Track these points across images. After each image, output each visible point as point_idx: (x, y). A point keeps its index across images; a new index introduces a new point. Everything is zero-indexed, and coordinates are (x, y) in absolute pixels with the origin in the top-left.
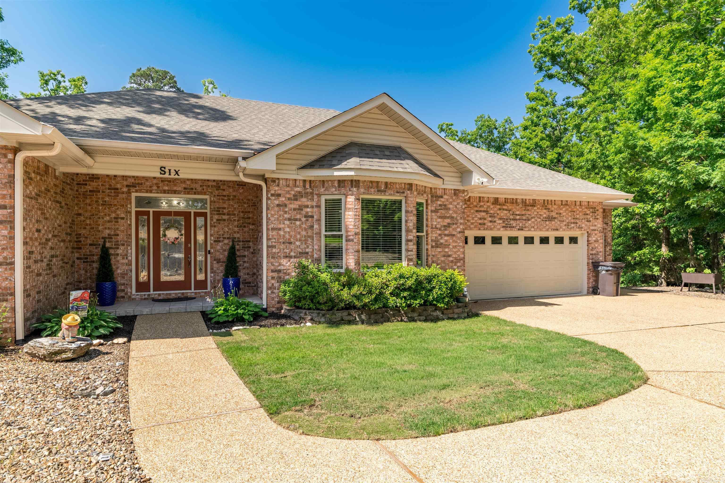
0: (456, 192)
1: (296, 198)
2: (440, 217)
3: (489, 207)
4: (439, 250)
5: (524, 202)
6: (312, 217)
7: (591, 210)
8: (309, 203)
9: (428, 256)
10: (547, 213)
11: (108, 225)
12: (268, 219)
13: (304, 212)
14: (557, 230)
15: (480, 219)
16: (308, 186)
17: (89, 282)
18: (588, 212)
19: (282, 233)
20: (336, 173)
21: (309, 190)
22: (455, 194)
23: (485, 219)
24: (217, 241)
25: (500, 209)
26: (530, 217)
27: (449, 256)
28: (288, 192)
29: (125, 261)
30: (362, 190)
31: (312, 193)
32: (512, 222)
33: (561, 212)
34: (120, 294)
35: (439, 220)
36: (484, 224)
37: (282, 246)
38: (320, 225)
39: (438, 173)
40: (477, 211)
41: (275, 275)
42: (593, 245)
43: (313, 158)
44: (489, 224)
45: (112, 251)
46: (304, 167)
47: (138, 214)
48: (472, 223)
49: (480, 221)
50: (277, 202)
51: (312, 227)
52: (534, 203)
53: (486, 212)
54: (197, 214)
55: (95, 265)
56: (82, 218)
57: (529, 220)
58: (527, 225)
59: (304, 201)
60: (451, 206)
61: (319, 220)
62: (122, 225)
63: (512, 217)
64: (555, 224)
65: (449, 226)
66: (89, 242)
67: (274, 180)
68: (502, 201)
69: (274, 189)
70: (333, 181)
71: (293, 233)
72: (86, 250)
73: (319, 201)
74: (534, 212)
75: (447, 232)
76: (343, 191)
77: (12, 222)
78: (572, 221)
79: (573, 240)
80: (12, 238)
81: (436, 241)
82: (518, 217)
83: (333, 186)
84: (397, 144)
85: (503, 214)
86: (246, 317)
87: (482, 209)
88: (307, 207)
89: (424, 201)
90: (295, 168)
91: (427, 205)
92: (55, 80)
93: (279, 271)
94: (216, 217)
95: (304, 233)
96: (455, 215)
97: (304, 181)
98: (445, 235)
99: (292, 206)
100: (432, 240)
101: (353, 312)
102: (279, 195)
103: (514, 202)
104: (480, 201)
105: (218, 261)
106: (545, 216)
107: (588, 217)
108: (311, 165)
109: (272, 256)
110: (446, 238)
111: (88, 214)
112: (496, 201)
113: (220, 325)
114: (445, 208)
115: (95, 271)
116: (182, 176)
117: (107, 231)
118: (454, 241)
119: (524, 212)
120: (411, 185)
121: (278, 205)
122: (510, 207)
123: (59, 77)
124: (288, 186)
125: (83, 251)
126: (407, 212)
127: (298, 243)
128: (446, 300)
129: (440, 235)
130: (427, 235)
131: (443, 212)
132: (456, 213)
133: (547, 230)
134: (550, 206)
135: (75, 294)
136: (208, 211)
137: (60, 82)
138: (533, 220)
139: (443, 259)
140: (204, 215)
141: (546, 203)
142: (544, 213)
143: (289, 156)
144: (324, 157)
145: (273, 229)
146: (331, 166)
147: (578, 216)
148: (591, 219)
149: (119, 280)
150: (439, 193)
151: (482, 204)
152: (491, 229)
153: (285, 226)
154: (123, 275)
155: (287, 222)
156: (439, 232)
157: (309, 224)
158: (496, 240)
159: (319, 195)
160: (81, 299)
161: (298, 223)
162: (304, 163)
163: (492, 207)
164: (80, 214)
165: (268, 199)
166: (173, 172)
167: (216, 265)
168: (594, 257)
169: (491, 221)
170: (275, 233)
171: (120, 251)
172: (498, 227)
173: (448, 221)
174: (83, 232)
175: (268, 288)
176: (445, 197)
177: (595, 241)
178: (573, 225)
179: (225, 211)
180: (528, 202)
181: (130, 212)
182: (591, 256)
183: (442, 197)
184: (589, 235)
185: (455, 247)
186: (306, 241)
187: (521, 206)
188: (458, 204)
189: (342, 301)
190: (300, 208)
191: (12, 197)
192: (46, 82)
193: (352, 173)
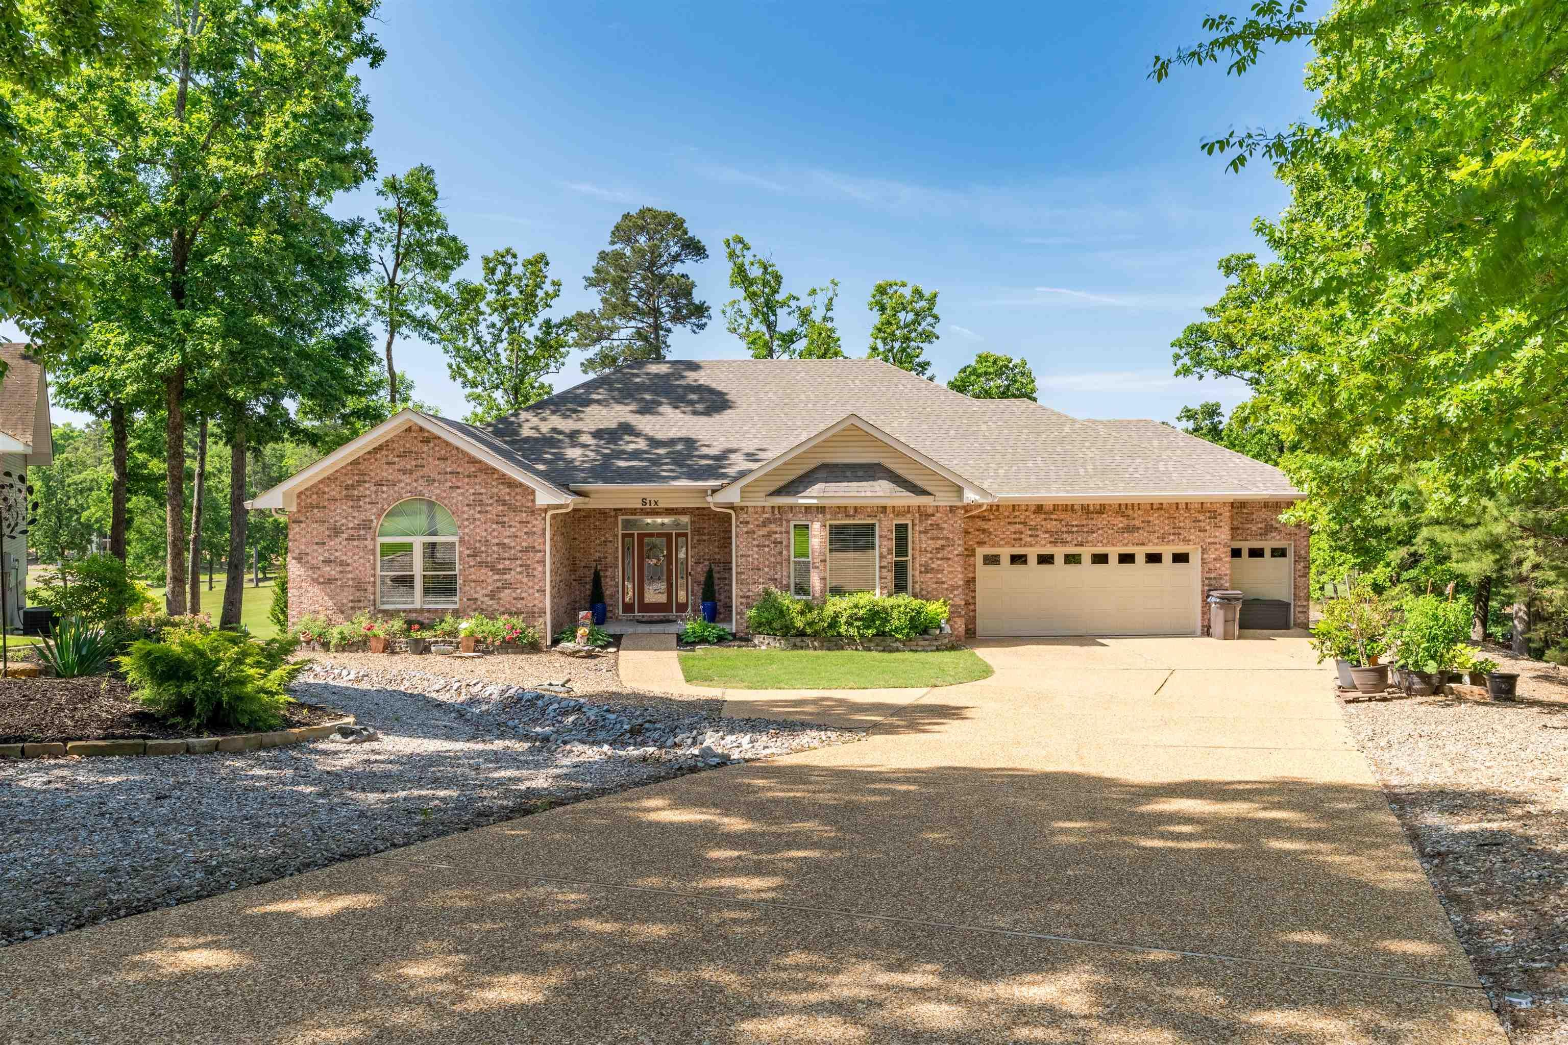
0: (952, 509)
1: (764, 524)
2: (932, 539)
3: (1028, 517)
4: (929, 575)
5: (1086, 509)
6: (781, 543)
7: (1208, 515)
8: (778, 529)
9: (914, 582)
10: (1126, 522)
11: (598, 548)
12: (737, 546)
13: (772, 539)
14: (1143, 544)
15: (1015, 533)
16: (776, 512)
17: (583, 602)
18: (1202, 518)
19: (750, 559)
20: (801, 501)
21: (778, 516)
22: (951, 511)
23: (1022, 533)
24: (697, 563)
25: (1045, 519)
26: (1095, 528)
27: (943, 583)
28: (757, 519)
29: (613, 583)
30: (828, 516)
31: (781, 519)
32: (1065, 536)
33: (1151, 519)
34: (609, 615)
35: (930, 542)
36: (1021, 539)
37: (751, 573)
38: (789, 551)
39: (928, 489)
40: (1009, 523)
41: (744, 600)
42: (1211, 566)
43: (781, 484)
44: (1029, 539)
45: (602, 574)
46: (772, 494)
47: (624, 536)
48: (1002, 539)
49: (1014, 536)
50: (745, 530)
51: (781, 553)
52: (1102, 509)
53: (1024, 523)
54: (678, 535)
55: (588, 586)
56: (577, 542)
57: (1093, 532)
58: (1090, 539)
59: (773, 527)
60: (945, 525)
61: (788, 546)
62: (610, 548)
63: (1064, 529)
64: (1142, 535)
65: (943, 547)
66: (583, 564)
67: (742, 508)
68: (1046, 509)
69: (744, 517)
70: (800, 507)
71: (761, 560)
72: (580, 573)
73: (788, 527)
74: (1101, 521)
75: (939, 556)
76: (809, 517)
77: (544, 562)
78: (1172, 531)
79: (1180, 558)
80: (544, 573)
81: (926, 565)
82: (1075, 529)
83: (801, 512)
84: (876, 461)
85: (1051, 525)
86: (710, 639)
87: (1017, 520)
88: (776, 533)
89: (910, 523)
90: (763, 494)
91: (914, 525)
92: (504, 263)
93: (748, 597)
94: (696, 538)
95: (773, 559)
96: (951, 536)
97: (773, 507)
98: (938, 559)
99: (761, 533)
100: (921, 565)
101: (805, 638)
102: (747, 523)
103: (1069, 508)
104: (1014, 510)
105: (699, 584)
106: (1121, 525)
107: (1202, 524)
108: (778, 492)
109: (740, 582)
110: (939, 562)
111: (582, 539)
112: (1039, 509)
113: (688, 644)
114: (938, 527)
115: (588, 592)
116: (660, 506)
117: (598, 555)
118: (949, 566)
119: (1085, 522)
120: (885, 508)
121: (747, 533)
122: (1062, 517)
123: (509, 260)
124: (756, 513)
125: (578, 573)
126: (881, 536)
127: (766, 570)
128: (906, 631)
129: (931, 559)
130: (913, 558)
131: (935, 532)
132: (953, 532)
133: (1126, 545)
134: (1131, 512)
135: (582, 614)
136: (689, 531)
137: (510, 267)
138: (1100, 532)
139: (935, 586)
140: (685, 535)
141: (1123, 508)
142: (1121, 522)
143: (761, 483)
144: (792, 482)
145: (742, 556)
146: (796, 493)
147: (1182, 524)
148: (1208, 528)
149: (608, 601)
150: (930, 511)
151: (1017, 513)
152: (1031, 546)
153: (754, 553)
154: (612, 596)
155: (756, 549)
156: (929, 555)
157: (778, 549)
158: (1046, 560)
159: (788, 521)
160: (586, 617)
161: (766, 549)
162: (772, 489)
163: (1032, 516)
164: (575, 539)
165: (737, 526)
166: (653, 503)
167: (696, 588)
168: (1213, 582)
169: (1031, 536)
170: (743, 559)
171: (608, 574)
172: (1043, 542)
173: (943, 542)
174: (578, 555)
175: (737, 614)
176: (938, 515)
177: (1215, 559)
178: (1172, 537)
179: (706, 531)
180: (1091, 508)
181: (617, 536)
182: (1207, 582)
183: (933, 515)
184: (1204, 551)
185: (949, 572)
186: (775, 567)
187: (1079, 513)
188: (956, 522)
189: (794, 628)
190: (769, 535)
191: (544, 544)
192: (493, 271)
193: (814, 501)
